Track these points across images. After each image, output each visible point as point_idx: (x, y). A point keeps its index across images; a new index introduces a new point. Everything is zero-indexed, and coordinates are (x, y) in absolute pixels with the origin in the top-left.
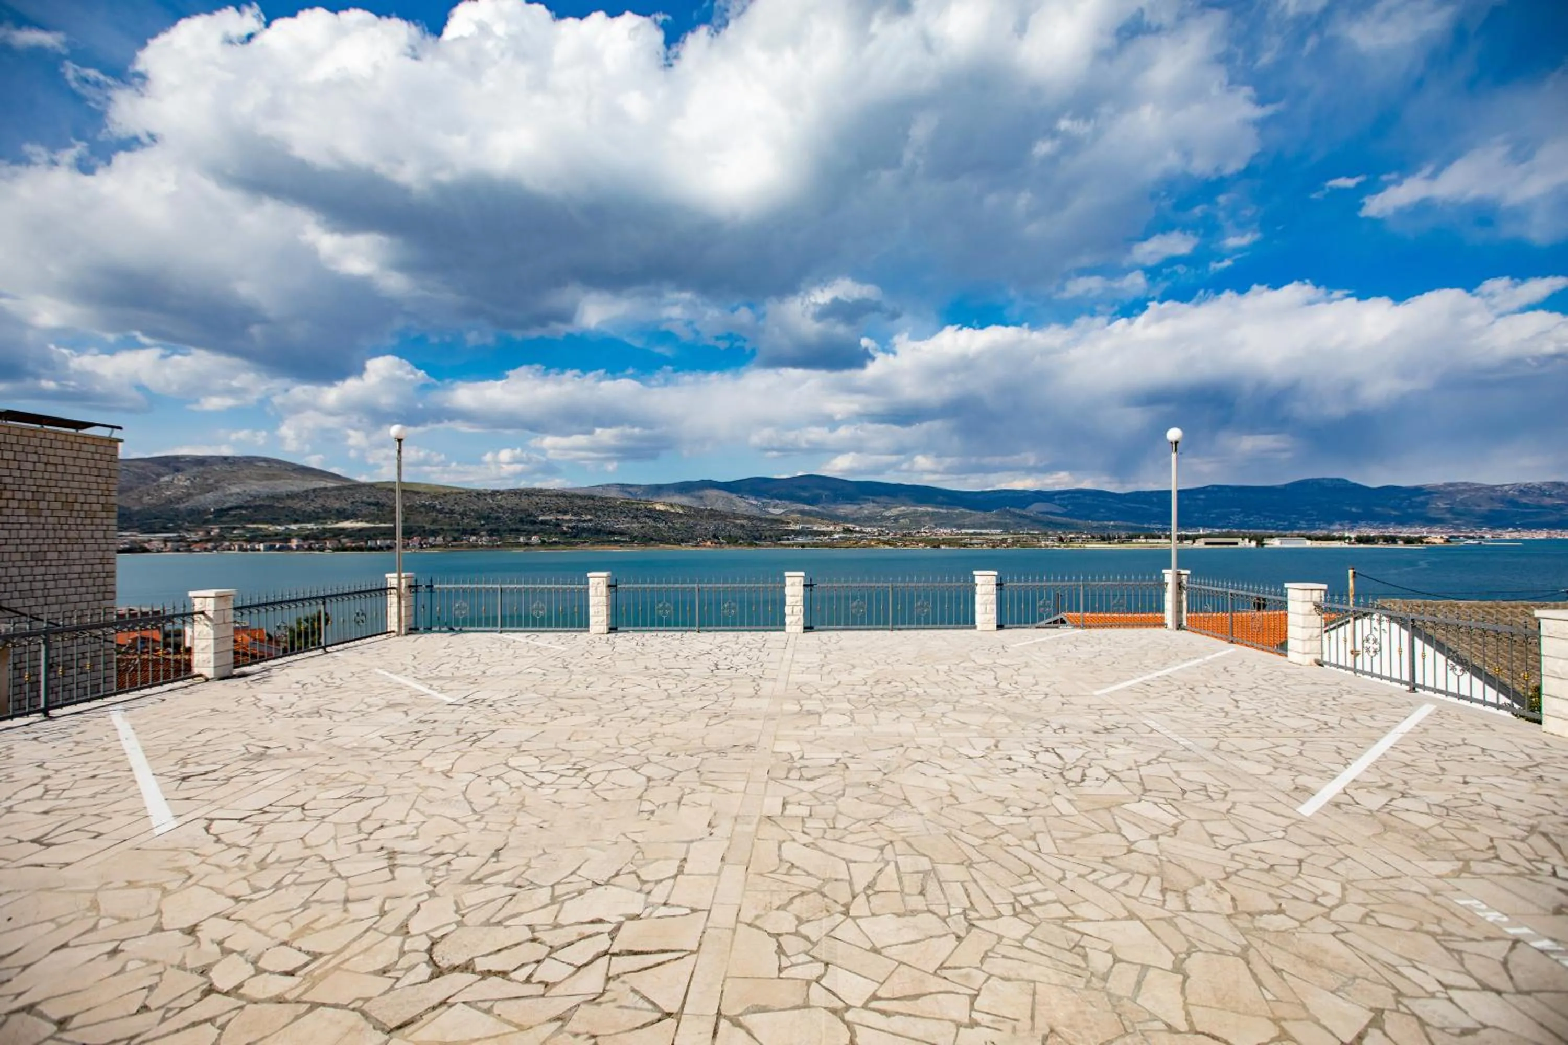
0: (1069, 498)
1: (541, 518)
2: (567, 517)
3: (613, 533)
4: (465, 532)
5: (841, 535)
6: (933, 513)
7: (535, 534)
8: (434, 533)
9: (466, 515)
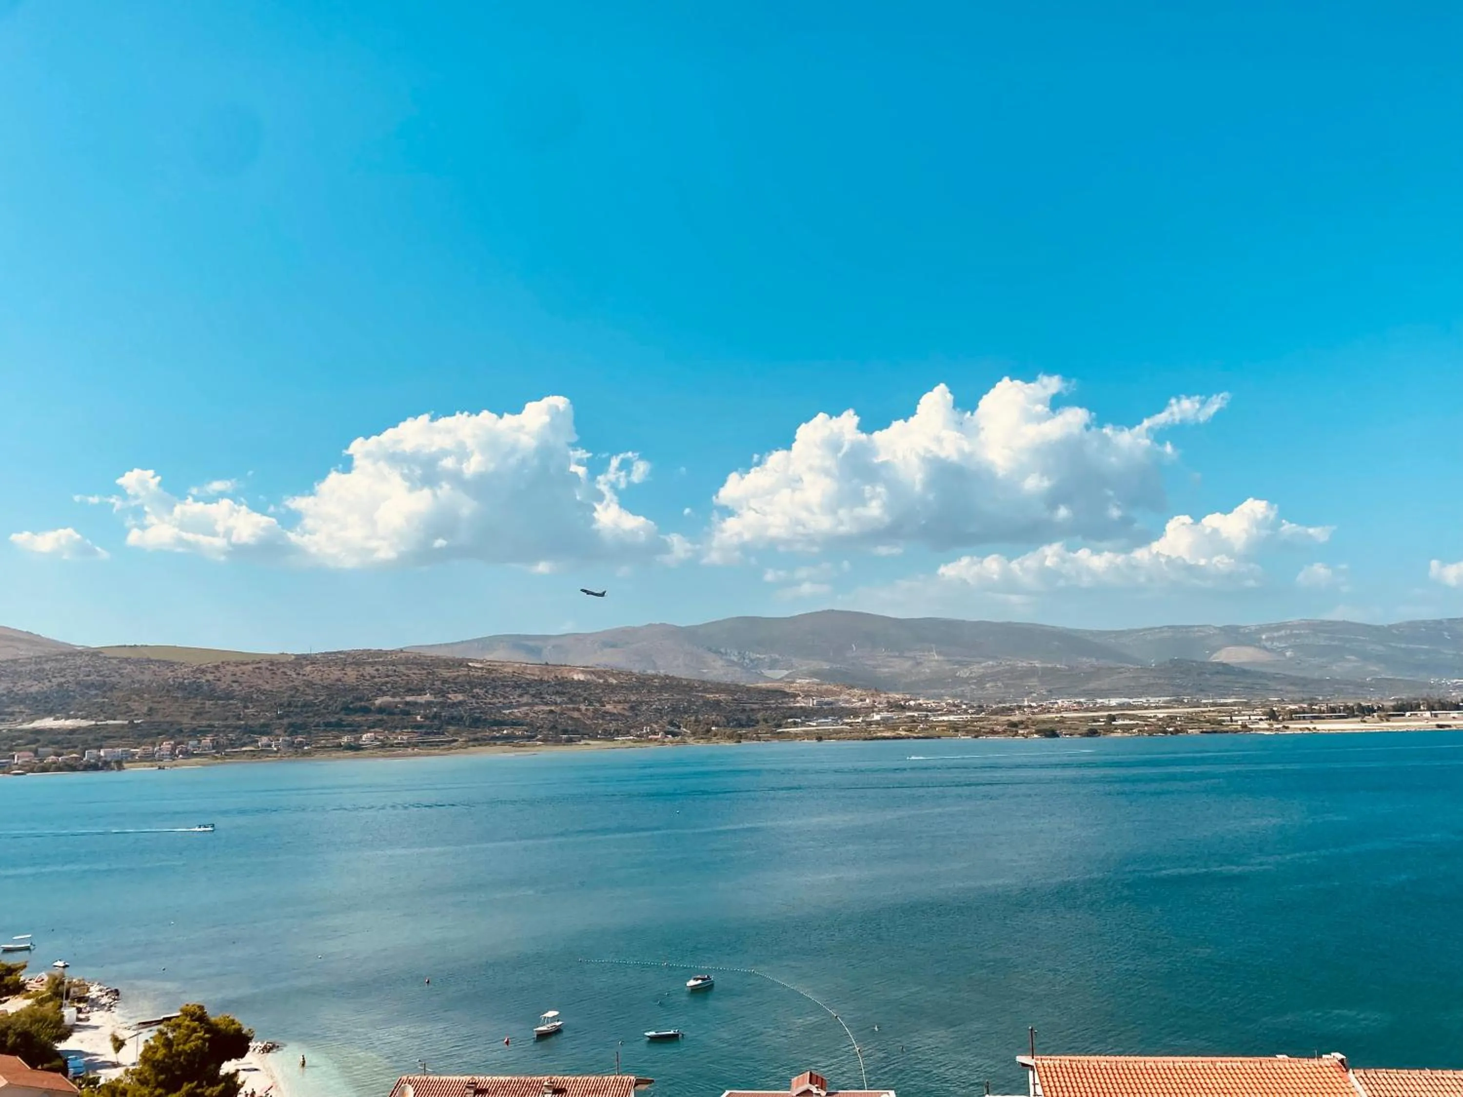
0: (1286, 638)
1: (378, 701)
2: (422, 699)
3: (501, 724)
4: (249, 730)
5: (885, 714)
6: (1044, 669)
7: (370, 728)
8: (196, 733)
9: (252, 700)
